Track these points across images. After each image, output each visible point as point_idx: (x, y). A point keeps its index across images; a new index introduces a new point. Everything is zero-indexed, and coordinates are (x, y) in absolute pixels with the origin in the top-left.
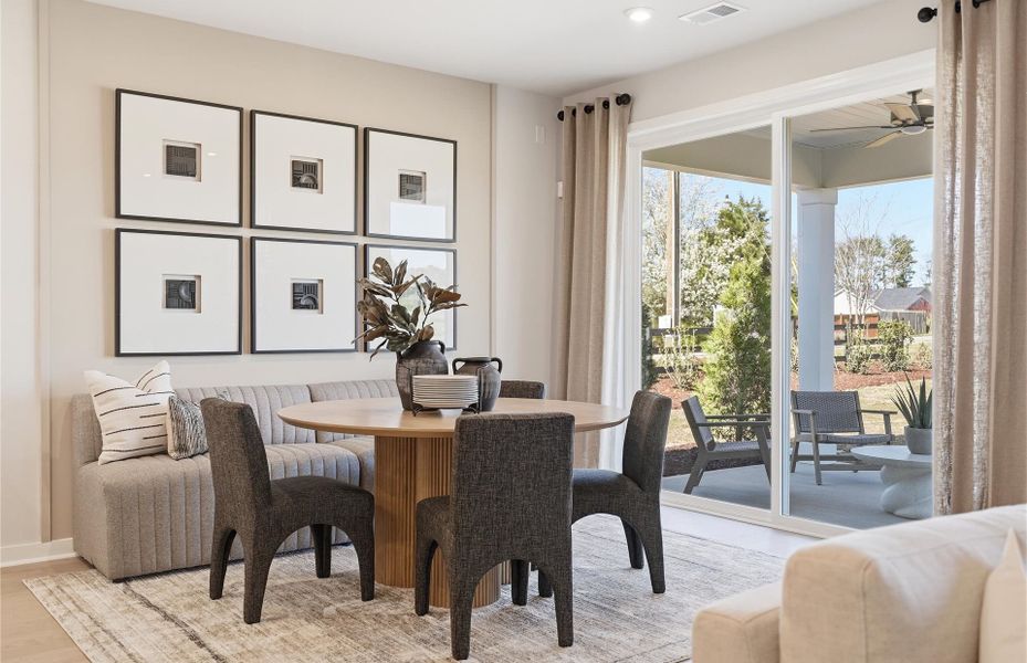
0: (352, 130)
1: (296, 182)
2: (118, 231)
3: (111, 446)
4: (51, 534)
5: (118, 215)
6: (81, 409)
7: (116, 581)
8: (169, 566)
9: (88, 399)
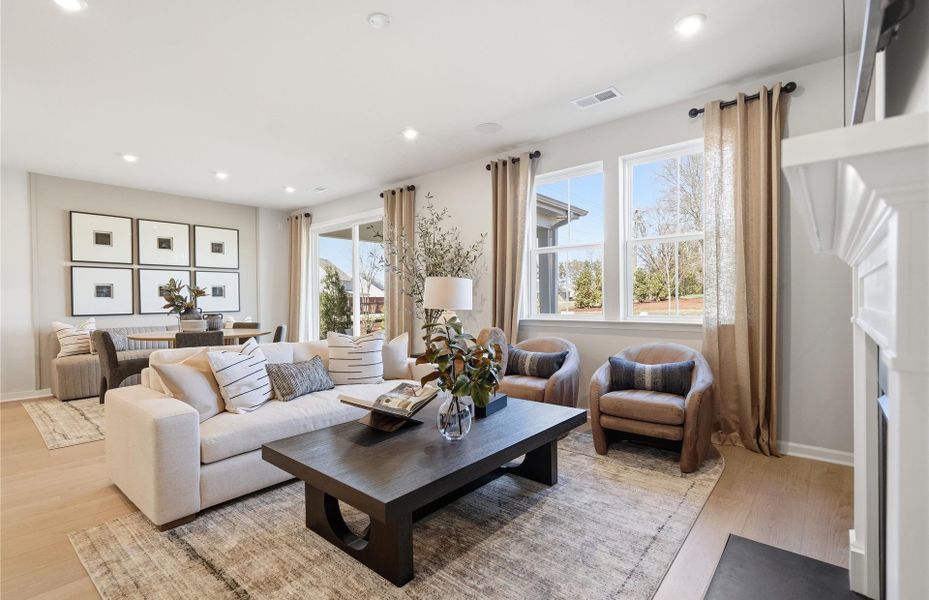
0: (187, 226)
1: (160, 247)
2: (72, 267)
3: (64, 351)
4: (40, 386)
5: (72, 261)
6: (52, 336)
7: (64, 401)
8: (88, 395)
9: (55, 333)
